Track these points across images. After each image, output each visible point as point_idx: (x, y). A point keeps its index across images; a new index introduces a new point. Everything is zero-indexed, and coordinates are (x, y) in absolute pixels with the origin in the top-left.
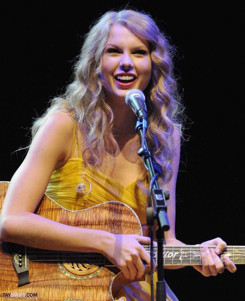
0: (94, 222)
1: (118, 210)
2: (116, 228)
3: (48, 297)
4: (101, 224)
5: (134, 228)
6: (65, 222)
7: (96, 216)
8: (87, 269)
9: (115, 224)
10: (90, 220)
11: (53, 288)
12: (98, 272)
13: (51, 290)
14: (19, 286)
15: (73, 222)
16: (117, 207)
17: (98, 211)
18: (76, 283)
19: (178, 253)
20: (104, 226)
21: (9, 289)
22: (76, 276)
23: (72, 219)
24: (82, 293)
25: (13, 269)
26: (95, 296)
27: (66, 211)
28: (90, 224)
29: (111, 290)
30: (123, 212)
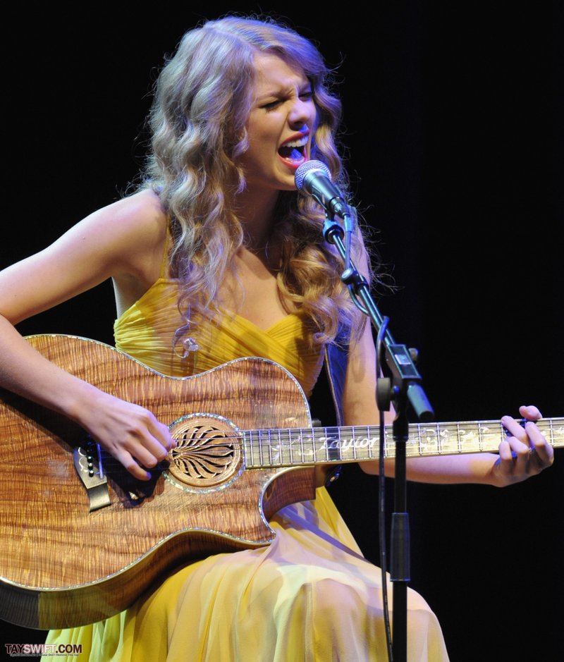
0: (218, 395)
1: (260, 371)
2: (259, 402)
3: (148, 527)
4: (231, 397)
5: (293, 401)
6: (166, 397)
7: (221, 384)
8: (214, 475)
9: (258, 396)
10: (210, 391)
11: (155, 511)
12: (235, 479)
13: (151, 515)
14: (91, 511)
15: (180, 396)
16: (259, 367)
17: (223, 375)
18: (196, 500)
20: (237, 401)
21: (73, 516)
22: (194, 489)
23: (177, 392)
24: (209, 517)
25: (77, 482)
26: (233, 520)
27: (164, 380)
28: (211, 399)
29: (261, 510)
30: (269, 375)
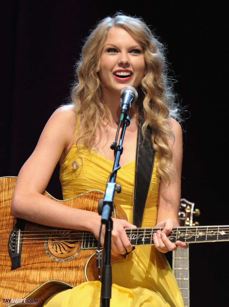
1: (97, 198)
3: (34, 279)
8: (68, 252)
12: (77, 254)
19: (141, 235)
22: (58, 259)
25: (8, 254)
